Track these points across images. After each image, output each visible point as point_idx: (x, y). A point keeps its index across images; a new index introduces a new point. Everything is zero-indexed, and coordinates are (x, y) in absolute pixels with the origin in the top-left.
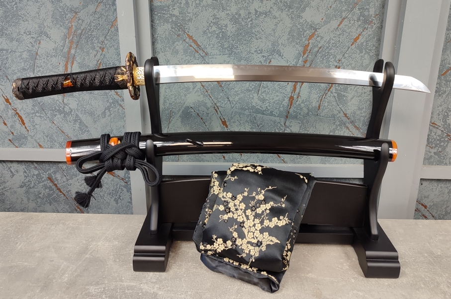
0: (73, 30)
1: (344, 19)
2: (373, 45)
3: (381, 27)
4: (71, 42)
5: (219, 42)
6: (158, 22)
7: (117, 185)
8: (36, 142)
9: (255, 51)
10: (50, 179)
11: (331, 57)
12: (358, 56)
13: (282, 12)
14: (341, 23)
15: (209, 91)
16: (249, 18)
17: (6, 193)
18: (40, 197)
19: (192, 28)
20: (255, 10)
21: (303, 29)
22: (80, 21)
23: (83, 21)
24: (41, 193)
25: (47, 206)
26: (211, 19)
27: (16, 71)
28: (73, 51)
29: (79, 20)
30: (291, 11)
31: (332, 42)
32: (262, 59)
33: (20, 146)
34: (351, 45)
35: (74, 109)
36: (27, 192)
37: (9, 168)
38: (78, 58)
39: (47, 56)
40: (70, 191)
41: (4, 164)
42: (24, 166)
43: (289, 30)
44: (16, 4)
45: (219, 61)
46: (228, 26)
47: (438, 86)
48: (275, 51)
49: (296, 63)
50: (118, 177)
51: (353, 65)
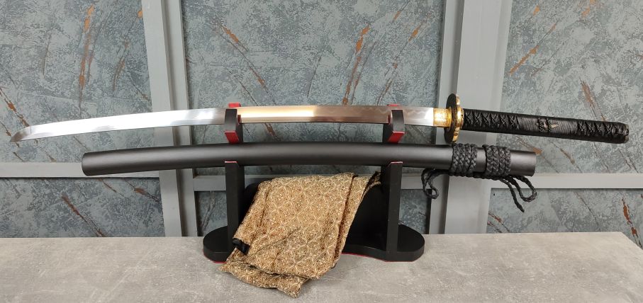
0: (90, 23)
1: (400, 11)
2: (434, 40)
3: (442, 20)
4: (89, 35)
5: (261, 37)
6: (189, 14)
7: (146, 204)
8: (47, 155)
9: (303, 48)
10: (65, 199)
11: (388, 53)
12: (417, 52)
13: (331, 4)
14: (397, 15)
15: (251, 93)
17: (11, 217)
18: (52, 221)
19: (229, 22)
20: (301, 1)
21: (355, 23)
22: (99, 12)
23: (102, 12)
24: (53, 217)
26: (251, 11)
27: (22, 71)
28: (91, 47)
29: (98, 10)
30: (341, 2)
31: (388, 36)
32: (311, 57)
33: (28, 160)
34: (410, 40)
36: (36, 216)
37: (14, 187)
38: (97, 55)
39: (60, 53)
40: (89, 212)
41: (8, 182)
42: (32, 184)
43: (339, 23)
45: (262, 58)
46: (271, 19)
47: (506, 85)
48: (325, 48)
49: (349, 61)
50: (147, 194)
51: (412, 63)
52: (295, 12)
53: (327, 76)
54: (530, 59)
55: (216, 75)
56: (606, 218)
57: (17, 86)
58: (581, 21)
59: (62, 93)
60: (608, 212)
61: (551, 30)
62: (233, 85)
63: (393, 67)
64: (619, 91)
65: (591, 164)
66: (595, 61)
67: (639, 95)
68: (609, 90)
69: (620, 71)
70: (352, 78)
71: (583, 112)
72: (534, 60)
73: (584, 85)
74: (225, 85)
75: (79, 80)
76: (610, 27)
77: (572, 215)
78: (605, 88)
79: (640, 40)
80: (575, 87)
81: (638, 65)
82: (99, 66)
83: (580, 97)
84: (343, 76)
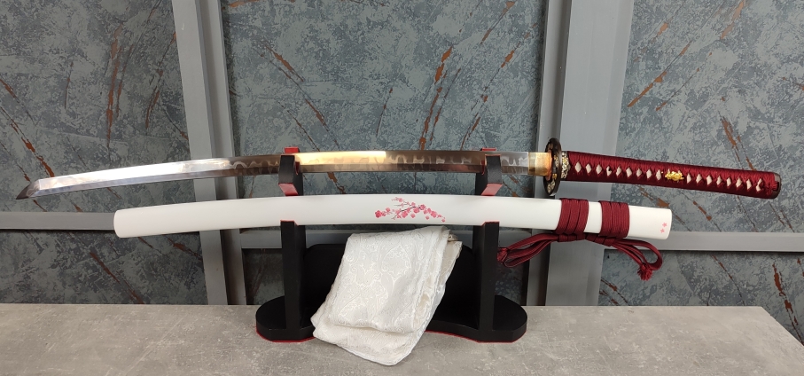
0: (118, 47)
1: (490, 30)
2: (533, 67)
3: (541, 42)
4: (116, 63)
5: (319, 64)
6: (233, 37)
7: (188, 263)
8: (73, 203)
9: (370, 76)
10: (93, 255)
11: (475, 83)
12: (512, 81)
13: (404, 22)
14: (486, 36)
15: (308, 132)
16: (359, 30)
17: (32, 276)
18: (80, 281)
19: (280, 46)
20: (368, 19)
21: (434, 45)
22: (128, 34)
23: (132, 33)
24: (81, 276)
25: (91, 294)
26: (307, 32)
27: (41, 104)
28: (119, 76)
29: (126, 32)
30: (417, 19)
31: (475, 62)
32: (380, 88)
33: (50, 209)
34: (502, 66)
35: (124, 157)
36: (61, 274)
37: (35, 241)
38: (127, 87)
39: (84, 84)
40: (122, 271)
41: (28, 235)
42: (56, 238)
43: (414, 46)
44: (37, 10)
45: (320, 89)
46: (331, 41)
47: (624, 121)
48: (397, 76)
49: (427, 92)
50: (189, 251)
51: (506, 94)
52: (360, 32)
53: (400, 111)
54: (655, 89)
55: (266, 111)
56: (751, 288)
57: (35, 122)
58: (721, 40)
59: (88, 131)
60: (754, 281)
61: (683, 52)
62: (286, 122)
63: (481, 100)
64: (770, 129)
65: (733, 220)
66: (739, 91)
67: (796, 134)
68: (757, 128)
69: (772, 104)
70: (431, 114)
71: (722, 155)
72: (661, 90)
73: (725, 122)
74: (278, 122)
75: (107, 115)
76: (759, 49)
77: (707, 283)
78: (751, 125)
79: (797, 65)
80: (713, 123)
81: (796, 97)
82: (130, 98)
83: (719, 136)
84: (419, 110)
